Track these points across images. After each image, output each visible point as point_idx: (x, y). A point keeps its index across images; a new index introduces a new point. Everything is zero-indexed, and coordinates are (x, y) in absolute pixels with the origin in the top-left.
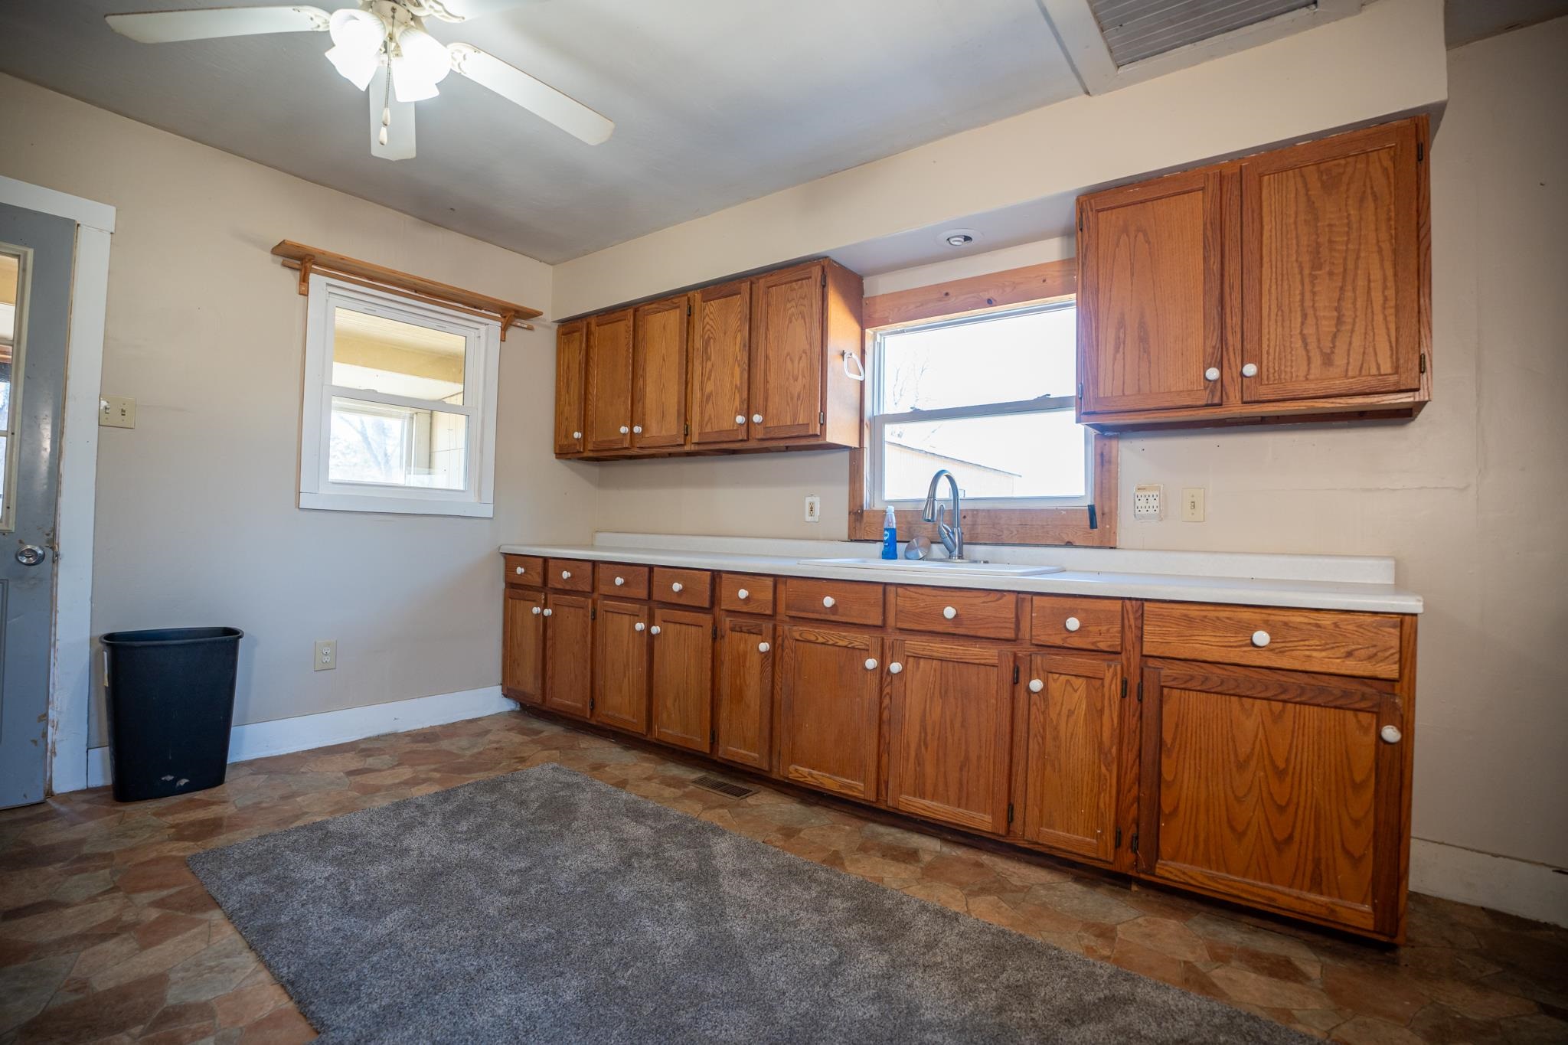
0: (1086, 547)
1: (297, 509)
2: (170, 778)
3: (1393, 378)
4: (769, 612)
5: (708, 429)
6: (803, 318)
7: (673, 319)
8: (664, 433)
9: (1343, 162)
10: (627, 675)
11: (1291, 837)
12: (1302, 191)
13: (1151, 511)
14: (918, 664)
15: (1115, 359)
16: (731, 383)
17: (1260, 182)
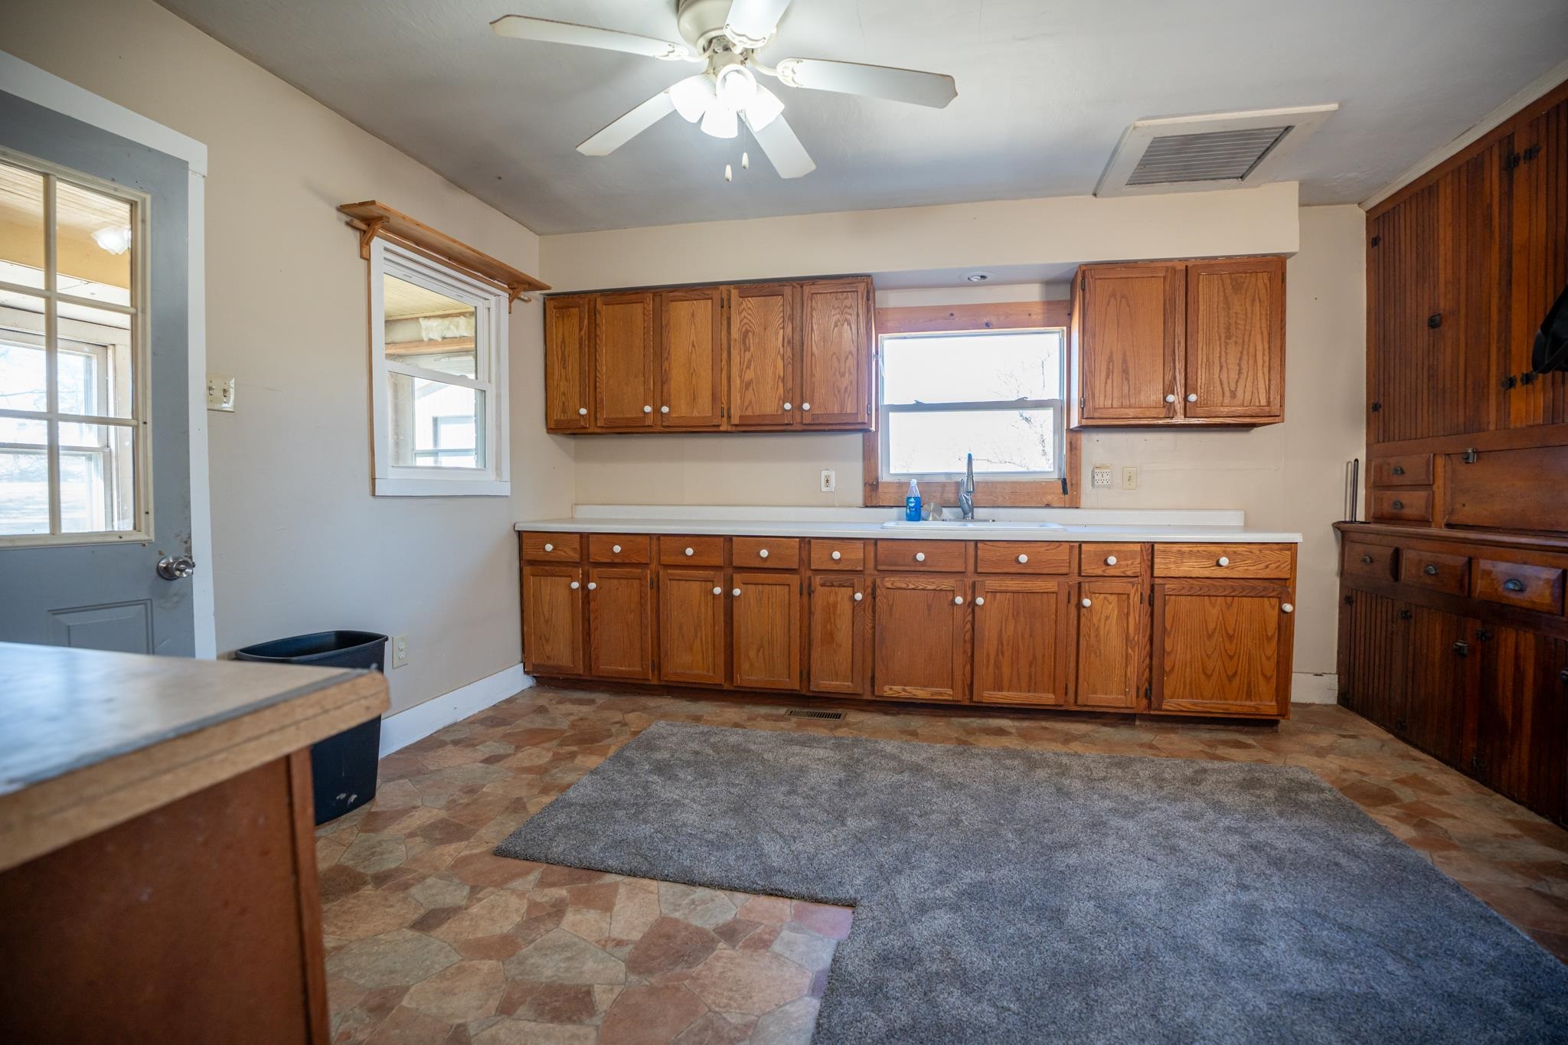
0: (1059, 508)
1: (371, 498)
2: (343, 796)
3: (1267, 409)
4: (860, 568)
5: (749, 413)
6: (849, 324)
7: (704, 309)
8: (696, 414)
9: (1244, 275)
10: (699, 634)
11: (1236, 673)
12: (1221, 289)
13: (1105, 482)
14: (995, 599)
15: (1106, 383)
16: (775, 374)
17: (1199, 278)
